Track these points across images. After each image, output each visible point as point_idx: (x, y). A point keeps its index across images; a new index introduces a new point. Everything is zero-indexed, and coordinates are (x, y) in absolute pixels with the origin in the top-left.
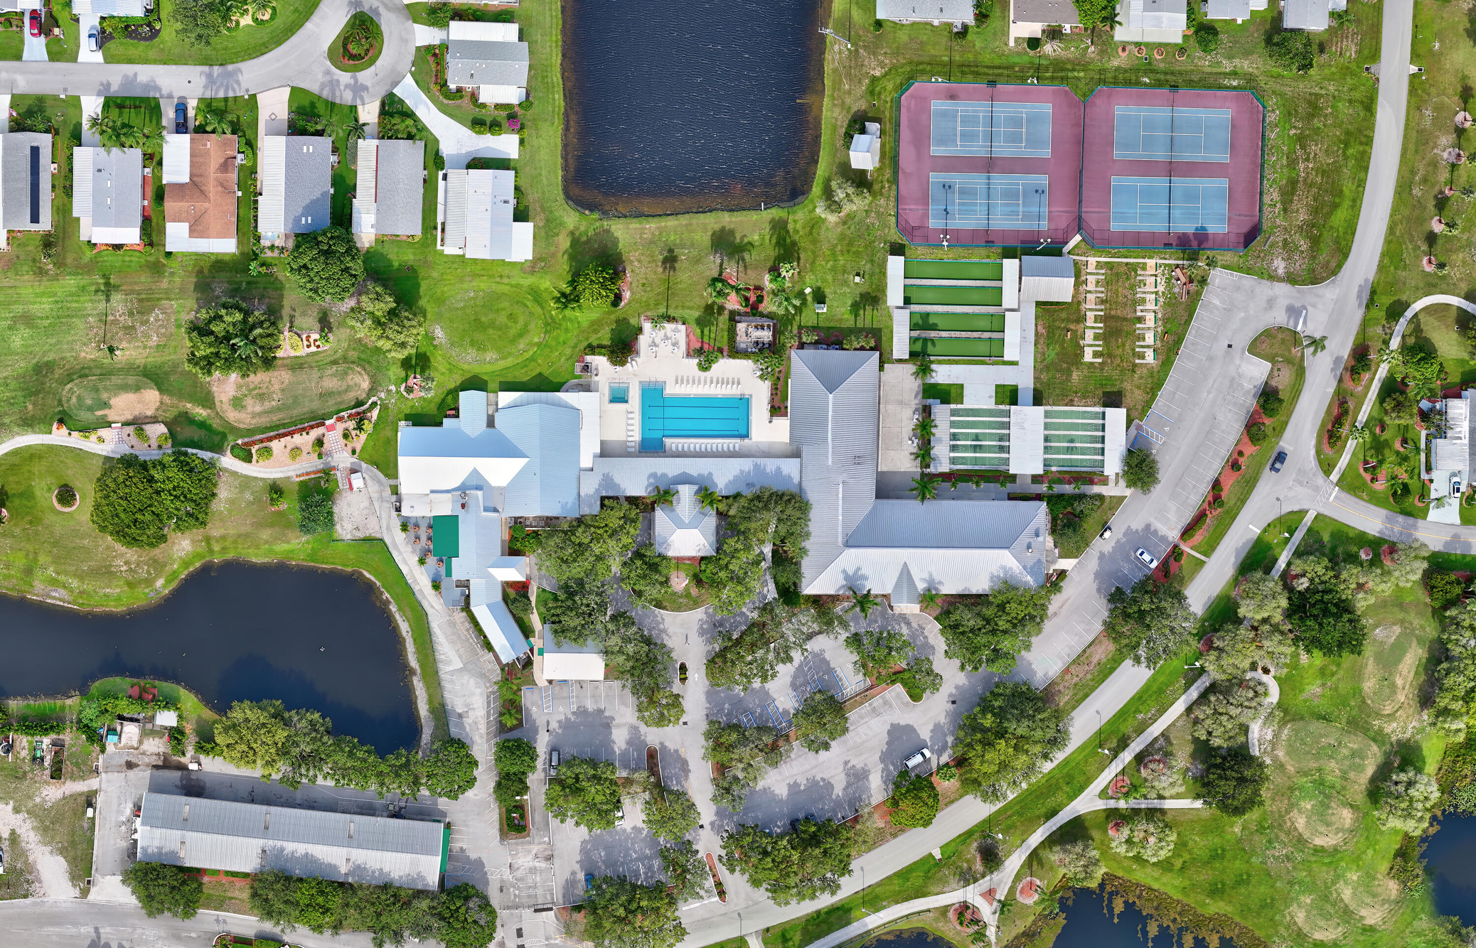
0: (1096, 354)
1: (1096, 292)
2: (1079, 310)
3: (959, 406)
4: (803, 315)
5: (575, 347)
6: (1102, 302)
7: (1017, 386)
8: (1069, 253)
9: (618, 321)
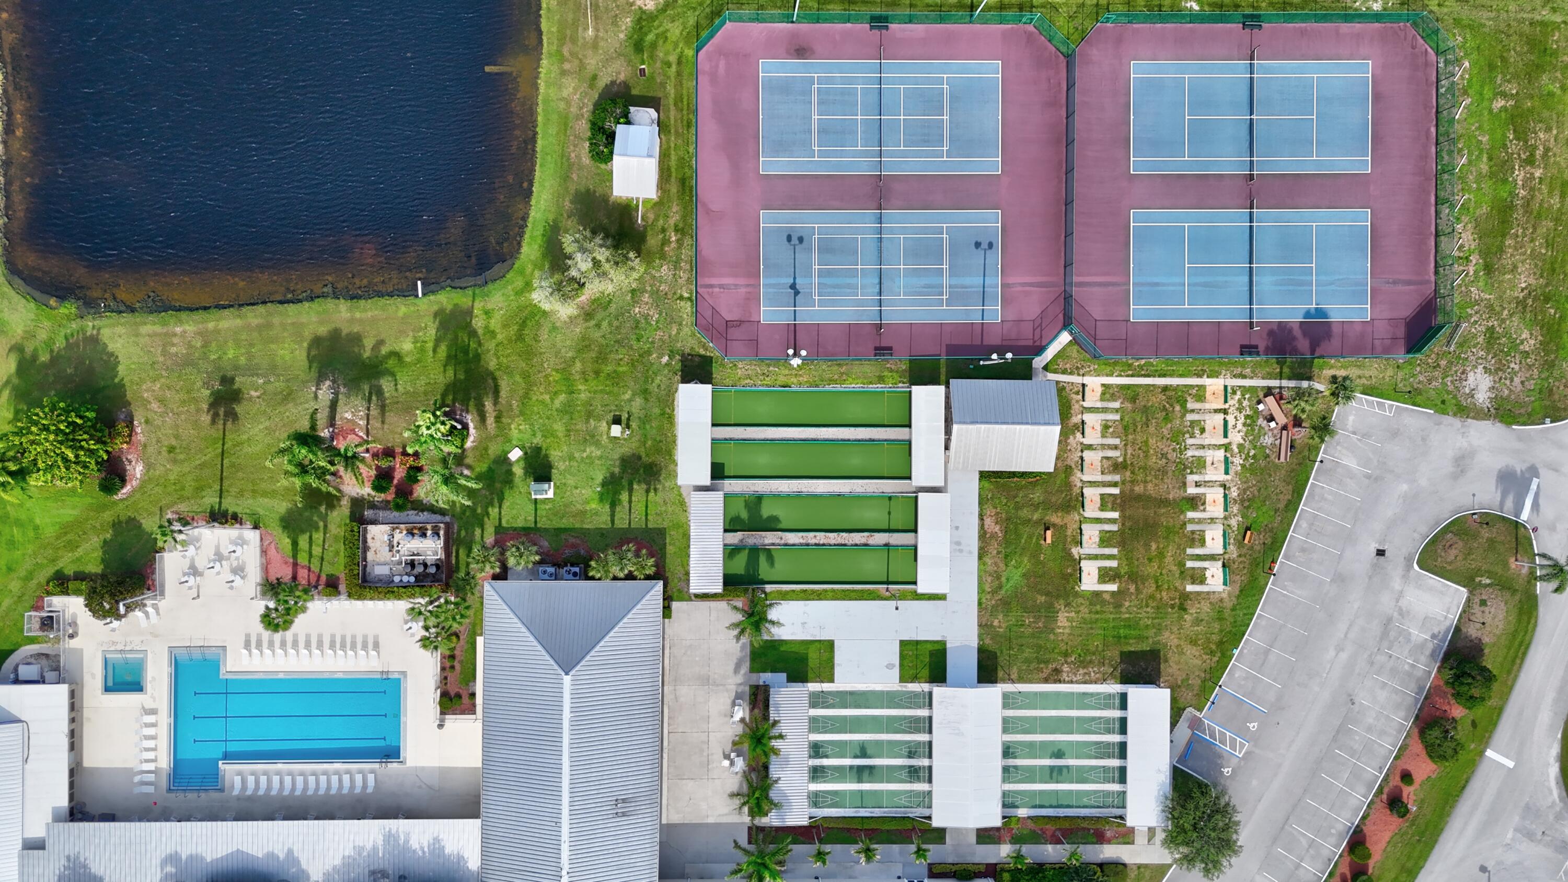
0: (1105, 575)
1: (1104, 447)
2: (1068, 485)
3: (826, 687)
4: (506, 504)
5: (29, 577)
6: (1116, 467)
7: (943, 643)
8: (1046, 368)
9: (116, 525)
